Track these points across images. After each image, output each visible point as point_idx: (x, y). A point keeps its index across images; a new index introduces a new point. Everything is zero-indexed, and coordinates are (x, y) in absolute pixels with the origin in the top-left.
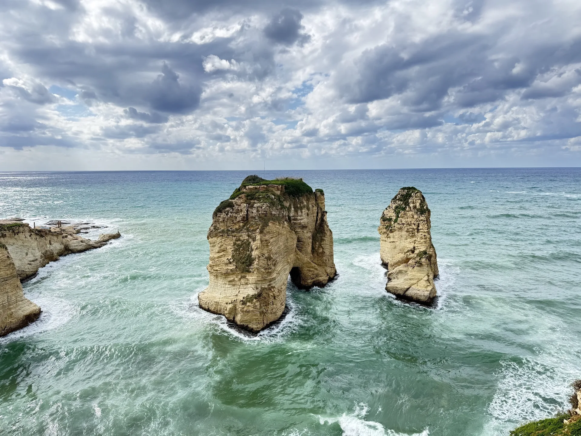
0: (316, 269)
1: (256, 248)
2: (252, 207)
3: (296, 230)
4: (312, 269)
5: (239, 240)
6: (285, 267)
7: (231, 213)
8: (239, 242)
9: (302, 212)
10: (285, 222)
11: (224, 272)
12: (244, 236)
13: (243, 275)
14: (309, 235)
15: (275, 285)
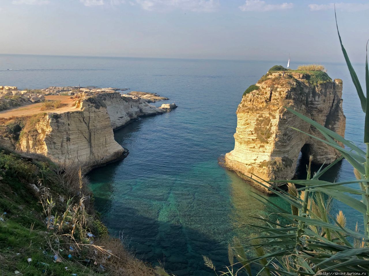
0: (326, 148)
1: (275, 124)
2: (276, 90)
3: (311, 113)
4: (322, 148)
5: (262, 116)
6: (299, 143)
7: (258, 94)
8: (261, 118)
9: (319, 98)
10: (303, 106)
11: (246, 140)
12: (266, 114)
13: (262, 144)
14: (323, 118)
15: (288, 156)
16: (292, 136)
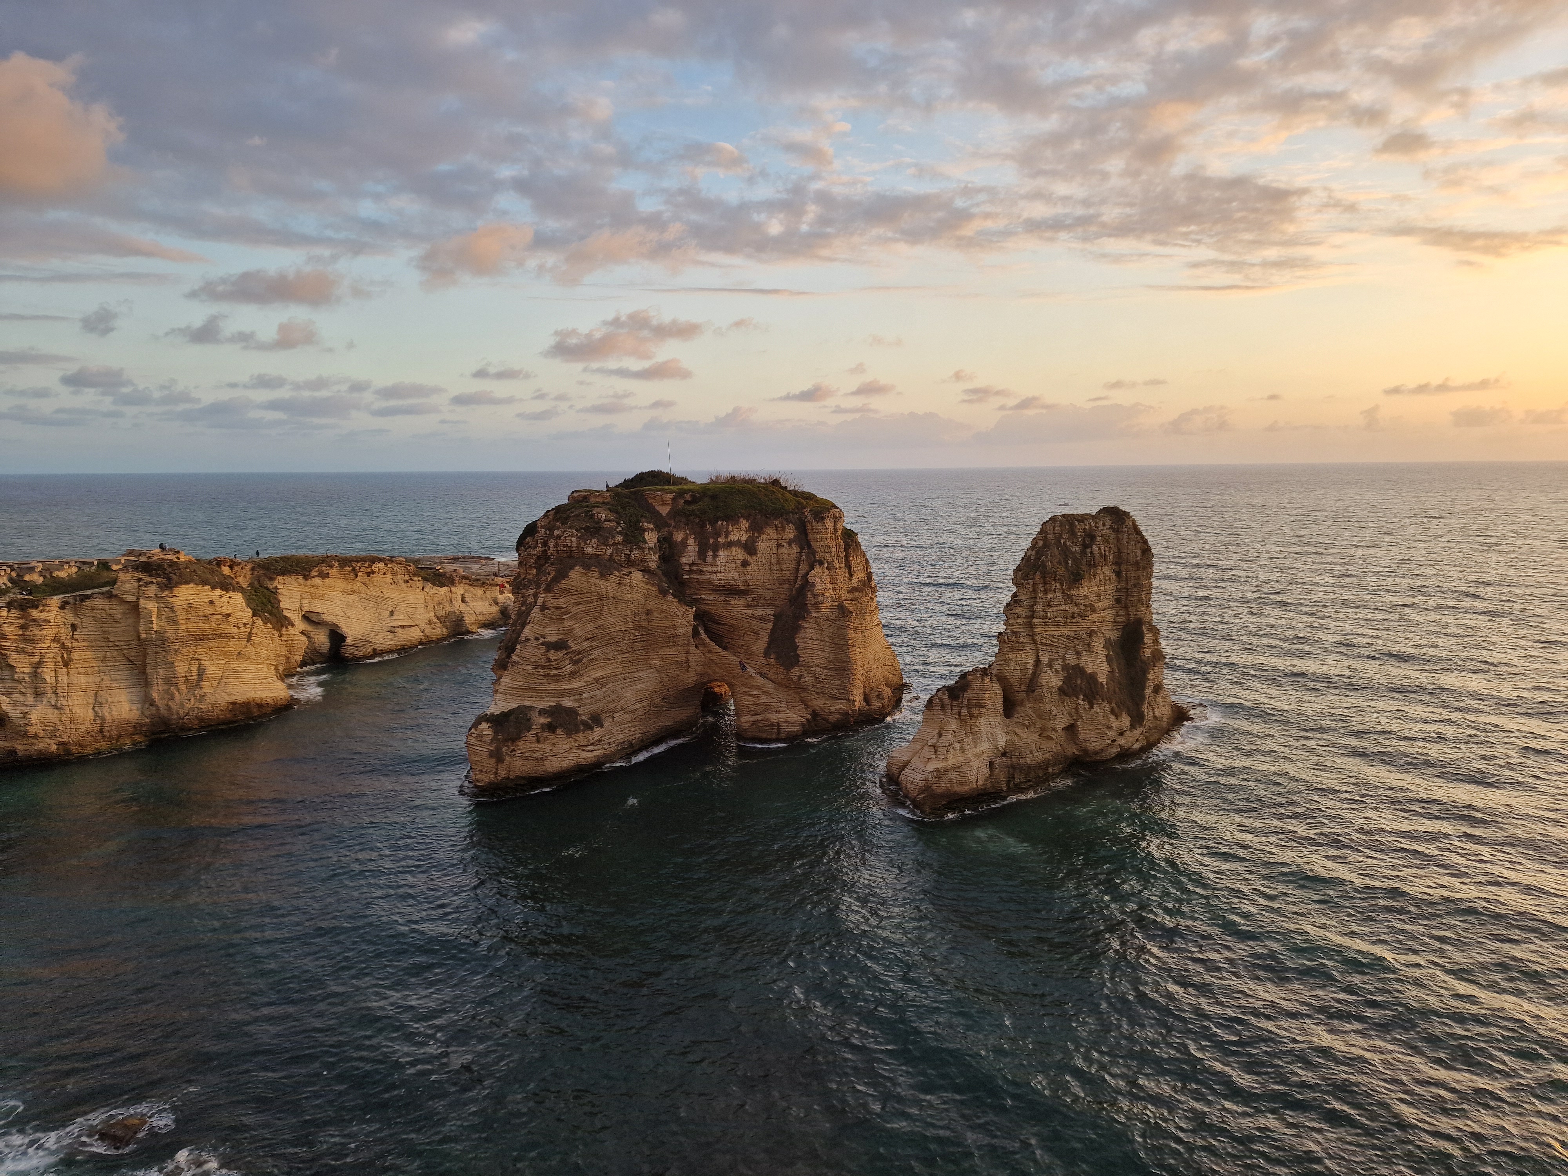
3: (696, 597)
9: (715, 556)
10: (638, 575)
14: (759, 612)
15: (575, 705)
16: (595, 654)
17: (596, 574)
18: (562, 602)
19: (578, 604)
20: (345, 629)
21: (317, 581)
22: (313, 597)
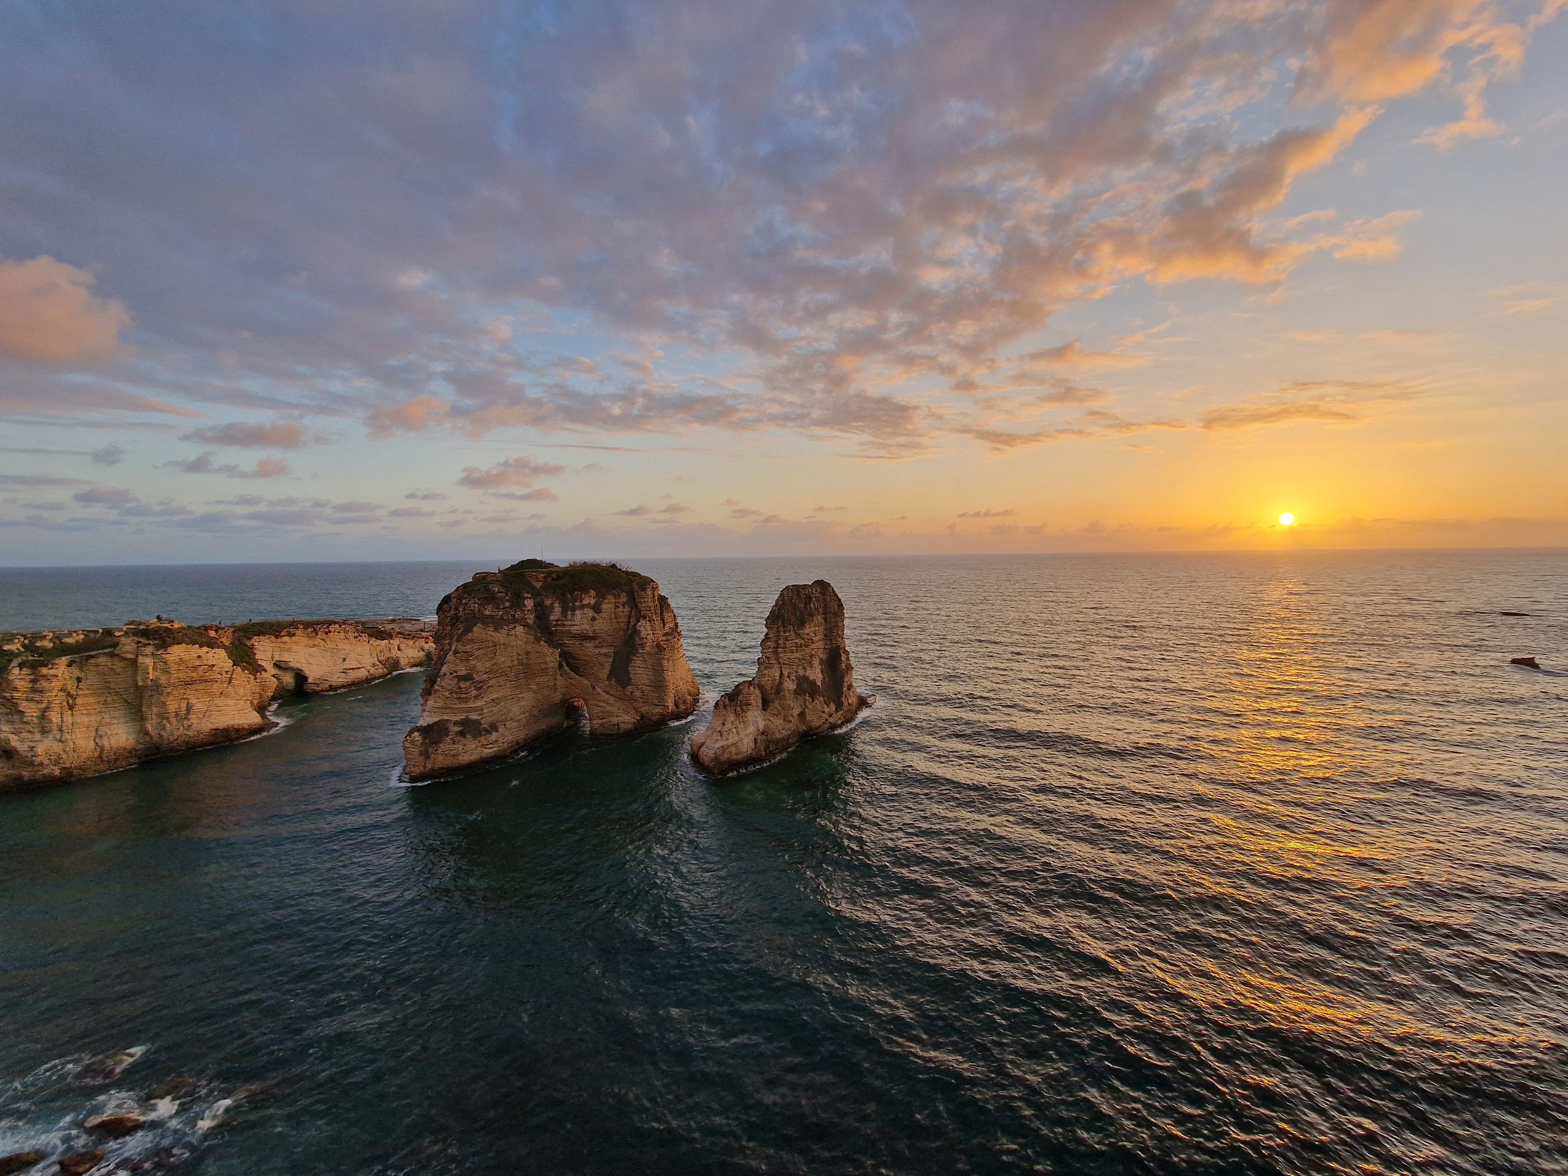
3: (555, 641)
9: (573, 614)
14: (604, 650)
15: (479, 718)
16: (491, 682)
17: (491, 629)
18: (468, 648)
19: (479, 649)
20: (307, 672)
21: (286, 639)
22: (282, 650)
